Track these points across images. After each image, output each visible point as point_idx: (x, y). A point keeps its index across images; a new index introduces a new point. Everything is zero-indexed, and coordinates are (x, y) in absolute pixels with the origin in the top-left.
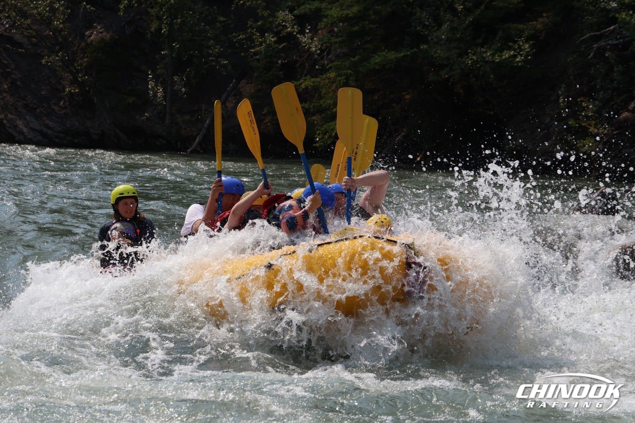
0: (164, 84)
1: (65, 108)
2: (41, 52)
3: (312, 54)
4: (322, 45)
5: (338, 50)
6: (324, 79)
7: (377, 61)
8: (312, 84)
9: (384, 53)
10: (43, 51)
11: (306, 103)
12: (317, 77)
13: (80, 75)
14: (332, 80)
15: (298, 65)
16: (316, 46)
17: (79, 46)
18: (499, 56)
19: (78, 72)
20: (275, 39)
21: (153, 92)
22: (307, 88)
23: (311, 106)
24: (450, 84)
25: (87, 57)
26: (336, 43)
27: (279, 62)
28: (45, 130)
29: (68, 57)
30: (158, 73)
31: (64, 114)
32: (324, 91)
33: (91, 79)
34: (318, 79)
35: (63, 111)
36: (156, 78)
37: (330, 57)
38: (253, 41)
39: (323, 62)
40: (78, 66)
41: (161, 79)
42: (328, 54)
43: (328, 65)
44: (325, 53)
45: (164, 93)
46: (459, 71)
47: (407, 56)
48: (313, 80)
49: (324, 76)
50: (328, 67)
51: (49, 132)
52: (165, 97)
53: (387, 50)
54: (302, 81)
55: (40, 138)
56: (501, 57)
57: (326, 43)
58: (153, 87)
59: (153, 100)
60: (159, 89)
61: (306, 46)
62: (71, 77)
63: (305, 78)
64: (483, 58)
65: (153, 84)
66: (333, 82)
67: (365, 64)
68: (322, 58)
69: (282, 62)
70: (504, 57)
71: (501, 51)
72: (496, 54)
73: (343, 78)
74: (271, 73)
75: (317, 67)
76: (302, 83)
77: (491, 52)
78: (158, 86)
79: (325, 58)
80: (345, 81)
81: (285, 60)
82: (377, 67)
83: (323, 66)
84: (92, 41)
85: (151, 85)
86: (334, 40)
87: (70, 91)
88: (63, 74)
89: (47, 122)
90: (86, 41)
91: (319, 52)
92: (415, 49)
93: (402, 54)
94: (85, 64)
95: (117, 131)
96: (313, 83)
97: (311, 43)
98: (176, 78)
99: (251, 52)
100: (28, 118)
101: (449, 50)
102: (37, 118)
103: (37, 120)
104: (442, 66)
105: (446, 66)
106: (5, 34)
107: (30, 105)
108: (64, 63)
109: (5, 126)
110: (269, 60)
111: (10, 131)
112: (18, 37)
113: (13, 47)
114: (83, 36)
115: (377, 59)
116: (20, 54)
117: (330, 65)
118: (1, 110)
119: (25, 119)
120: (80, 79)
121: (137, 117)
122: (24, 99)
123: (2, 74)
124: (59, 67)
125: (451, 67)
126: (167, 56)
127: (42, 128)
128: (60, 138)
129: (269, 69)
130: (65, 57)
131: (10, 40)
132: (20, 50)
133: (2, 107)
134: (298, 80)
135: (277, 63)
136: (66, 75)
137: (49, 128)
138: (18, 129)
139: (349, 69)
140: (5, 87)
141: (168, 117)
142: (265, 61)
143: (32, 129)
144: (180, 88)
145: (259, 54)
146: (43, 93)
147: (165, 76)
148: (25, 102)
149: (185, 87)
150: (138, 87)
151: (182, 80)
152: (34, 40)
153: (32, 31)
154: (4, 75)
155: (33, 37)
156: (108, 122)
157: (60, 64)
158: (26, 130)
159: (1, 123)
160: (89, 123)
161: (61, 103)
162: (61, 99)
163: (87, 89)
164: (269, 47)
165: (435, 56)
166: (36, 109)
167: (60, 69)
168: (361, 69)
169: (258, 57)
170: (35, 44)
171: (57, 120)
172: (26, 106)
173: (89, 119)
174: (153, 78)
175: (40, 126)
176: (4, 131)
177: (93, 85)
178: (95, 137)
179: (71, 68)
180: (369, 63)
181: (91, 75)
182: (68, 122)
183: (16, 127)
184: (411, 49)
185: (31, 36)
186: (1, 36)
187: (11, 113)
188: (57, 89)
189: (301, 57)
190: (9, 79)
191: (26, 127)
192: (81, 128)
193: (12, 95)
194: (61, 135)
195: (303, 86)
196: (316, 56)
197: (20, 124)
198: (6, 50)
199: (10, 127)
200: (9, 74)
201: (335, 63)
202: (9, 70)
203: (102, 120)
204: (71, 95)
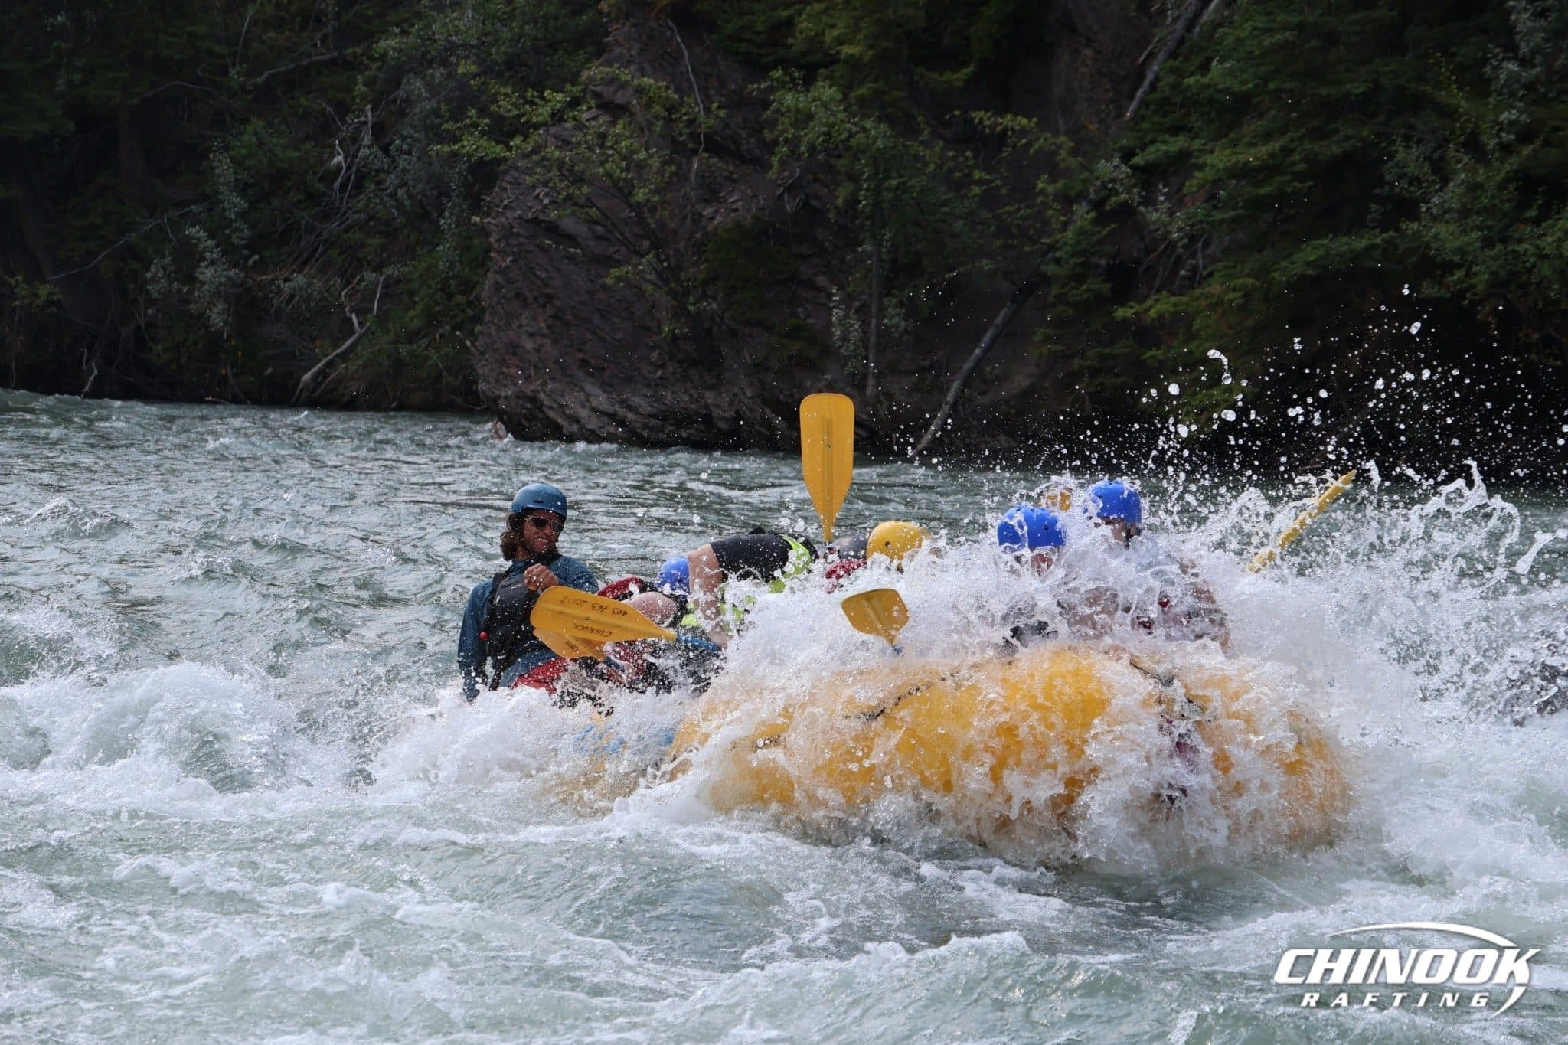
0: (862, 311)
1: (662, 366)
2: (614, 252)
3: (1172, 245)
5: (1227, 240)
6: (1197, 299)
7: (1311, 258)
8: (1171, 309)
9: (1326, 242)
10: (618, 251)
11: (1159, 348)
12: (1181, 294)
13: (691, 299)
14: (1214, 300)
15: (1141, 270)
16: (1180, 229)
17: (690, 238)
19: (687, 292)
20: (1093, 214)
21: (842, 332)
22: (1160, 317)
23: (1170, 355)
24: (1466, 303)
25: (706, 261)
26: (1222, 221)
27: (1103, 262)
28: (621, 411)
29: (669, 263)
30: (850, 289)
31: (661, 378)
32: (1197, 325)
34: (1184, 299)
35: (659, 373)
36: (848, 299)
37: (1209, 251)
38: (1046, 222)
39: (1194, 262)
40: (689, 280)
41: (857, 304)
42: (1207, 244)
43: (1205, 268)
44: (1200, 244)
45: (864, 332)
46: (1486, 277)
47: (1374, 246)
48: (1173, 299)
49: (1198, 292)
50: (1205, 273)
51: (630, 416)
52: (864, 341)
53: (1331, 236)
54: (1149, 302)
57: (1201, 222)
58: (840, 321)
59: (840, 347)
60: (852, 325)
61: (1158, 229)
62: (674, 303)
63: (1158, 296)
64: (1537, 247)
65: (841, 313)
66: (1216, 305)
67: (1284, 264)
68: (1194, 255)
69: (1108, 264)
73: (1238, 294)
74: (1085, 287)
75: (1183, 272)
76: (1151, 307)
77: (1555, 237)
78: (851, 318)
79: (1199, 255)
80: (1242, 301)
81: (1114, 260)
82: (1310, 272)
83: (1195, 270)
84: (716, 229)
85: (837, 314)
86: (1218, 215)
87: (672, 332)
88: (658, 295)
89: (627, 395)
90: (704, 228)
91: (1186, 240)
92: (1391, 233)
93: (1364, 242)
94: (702, 276)
95: (768, 411)
96: (1175, 305)
97: (1170, 223)
98: (886, 301)
99: (1044, 244)
100: (588, 387)
101: (1464, 232)
102: (607, 387)
103: (605, 392)
104: (1450, 267)
105: (1459, 267)
106: (541, 217)
107: (593, 362)
108: (659, 274)
109: (542, 405)
110: (1082, 259)
111: (552, 414)
112: (568, 224)
113: (557, 243)
114: (697, 218)
115: (1310, 253)
116: (571, 258)
117: (1209, 270)
118: (533, 372)
119: (583, 390)
120: (691, 308)
121: (809, 383)
122: (580, 350)
123: (536, 298)
124: (650, 282)
125: (1469, 269)
126: (870, 257)
127: (617, 407)
128: (652, 429)
129: (1080, 279)
130: (661, 262)
131: (552, 229)
132: (572, 250)
133: (536, 367)
134: (1141, 301)
135: (1098, 266)
136: (663, 299)
137: (630, 408)
138: (567, 411)
139: (1249, 275)
140: (543, 325)
141: (871, 382)
142: (1071, 262)
143: (594, 410)
144: (894, 319)
145: (1060, 249)
146: (618, 336)
147: (864, 297)
148: (581, 356)
149: (906, 318)
150: (810, 321)
151: (901, 304)
152: (599, 228)
153: (593, 211)
154: (541, 301)
155: (596, 223)
156: (749, 393)
157: (652, 277)
158: (584, 413)
159: (533, 399)
160: (709, 397)
161: (655, 355)
162: (653, 348)
163: (706, 326)
164: (1082, 232)
165: (1435, 246)
166: (604, 369)
167: (650, 287)
168: (1276, 275)
169: (1058, 254)
170: (601, 238)
171: (645, 391)
172: (584, 363)
173: (712, 388)
174: (841, 302)
175: (613, 405)
176: (540, 415)
177: (718, 319)
178: (723, 426)
179: (673, 285)
180: (1293, 263)
181: (715, 299)
182: (669, 395)
183: (562, 406)
184: (1383, 231)
185: (592, 221)
186: (535, 221)
187: (553, 379)
188: (647, 329)
189: (1148, 251)
190: (550, 311)
191: (583, 406)
192: (694, 406)
193: (555, 342)
194: (654, 422)
195: (1153, 313)
196: (1180, 250)
197: (572, 401)
198: (545, 250)
199: (551, 408)
200: (549, 298)
201: (1221, 265)
202: (548, 291)
203: (736, 390)
204: (674, 339)
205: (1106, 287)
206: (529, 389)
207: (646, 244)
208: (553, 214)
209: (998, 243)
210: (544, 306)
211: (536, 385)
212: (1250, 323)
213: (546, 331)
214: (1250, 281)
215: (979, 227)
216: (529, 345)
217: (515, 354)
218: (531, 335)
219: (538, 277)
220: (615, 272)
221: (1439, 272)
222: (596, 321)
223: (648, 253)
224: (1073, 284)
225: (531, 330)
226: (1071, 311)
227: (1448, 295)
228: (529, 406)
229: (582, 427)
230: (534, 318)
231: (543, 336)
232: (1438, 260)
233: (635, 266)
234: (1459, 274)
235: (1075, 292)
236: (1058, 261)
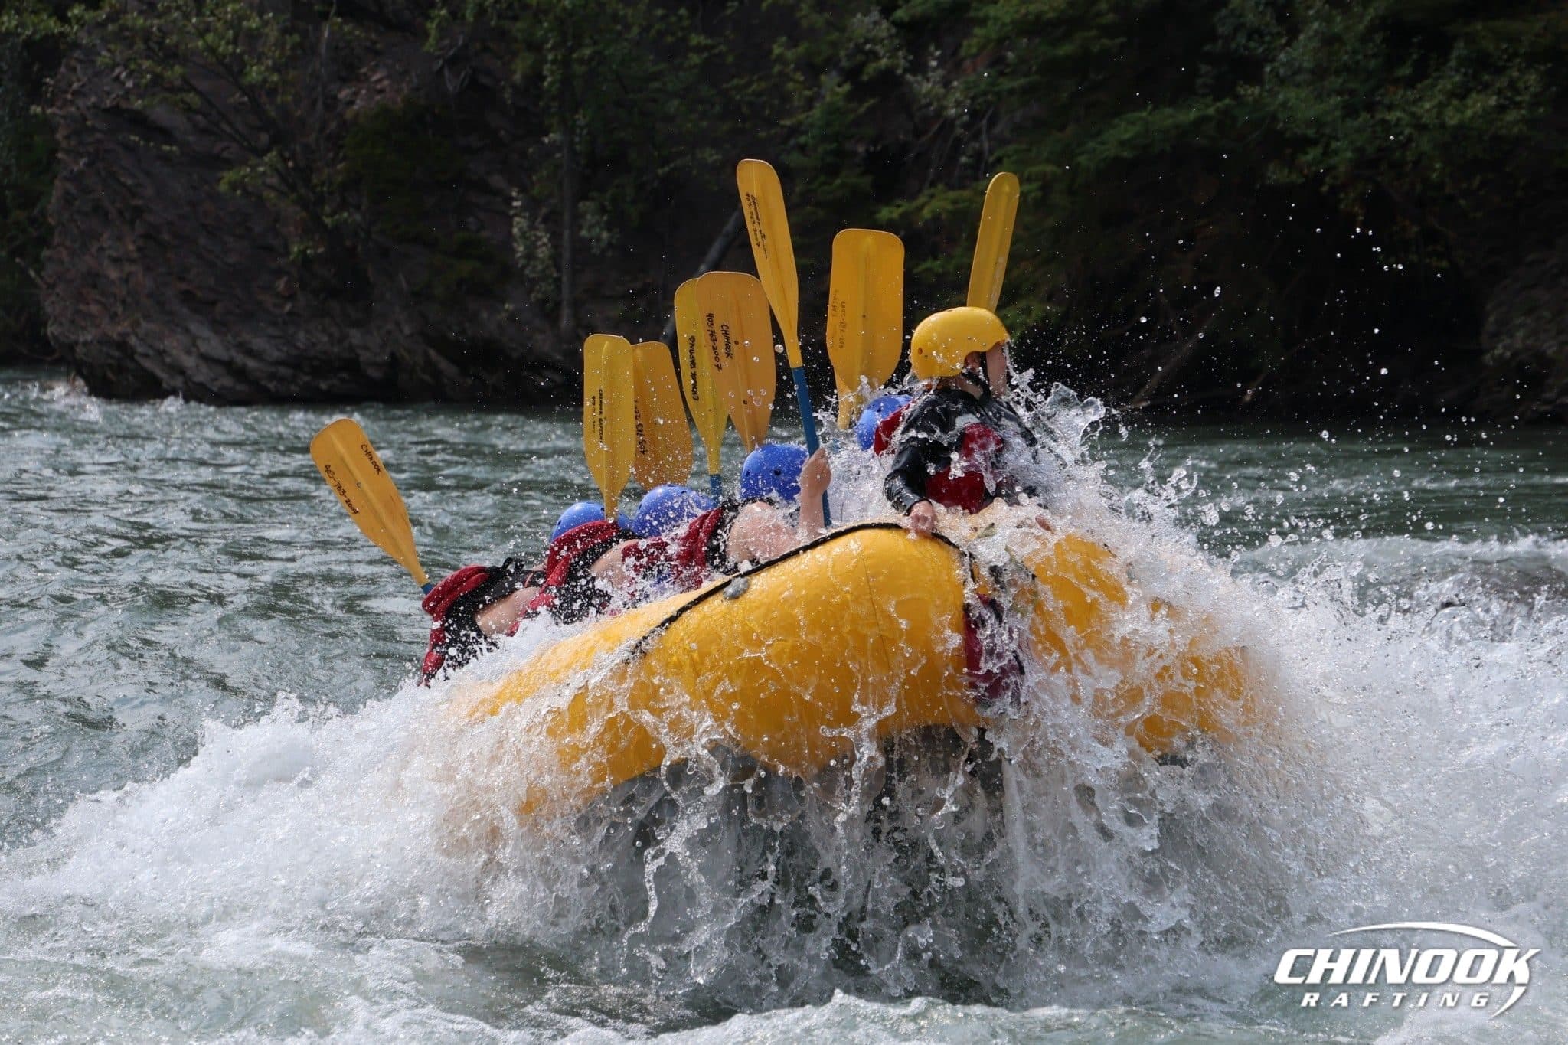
0: (552, 220)
1: (291, 297)
2: (223, 150)
3: (949, 124)
4: (973, 99)
5: (1018, 115)
7: (1126, 136)
8: (950, 207)
9: (1144, 114)
10: (228, 148)
11: (935, 258)
12: (962, 187)
13: (327, 209)
15: (910, 157)
16: (958, 104)
17: (322, 130)
18: (1458, 110)
19: (321, 200)
20: (846, 87)
21: (526, 247)
22: (936, 218)
23: (951, 267)
24: (1325, 189)
25: (345, 158)
26: (1012, 92)
27: (861, 149)
28: (240, 359)
29: (295, 163)
30: (535, 191)
31: (290, 313)
33: (358, 217)
34: (966, 193)
35: (288, 307)
36: (532, 205)
37: (997, 130)
38: (786, 98)
39: (977, 145)
40: (323, 184)
41: (544, 210)
42: (993, 122)
43: (991, 152)
44: (984, 122)
45: (556, 247)
46: (1349, 155)
47: (1206, 118)
48: (952, 195)
50: (991, 159)
51: (251, 364)
52: (555, 259)
53: (1150, 107)
54: (922, 199)
55: (227, 381)
56: (1462, 112)
57: (985, 94)
58: (523, 234)
59: (524, 267)
60: (539, 238)
61: (929, 104)
62: (304, 214)
63: (932, 190)
64: (1413, 115)
65: (524, 223)
67: (1091, 144)
68: (976, 136)
69: (867, 151)
70: (1469, 113)
71: (1463, 97)
72: (1448, 104)
73: (1034, 186)
74: (838, 181)
75: (963, 159)
76: (922, 207)
77: (1435, 101)
78: (537, 229)
79: (984, 136)
80: (1039, 194)
81: (875, 146)
82: (1126, 154)
83: (978, 155)
84: (357, 115)
85: (519, 224)
86: (1006, 84)
87: (303, 252)
88: (283, 205)
89: (246, 337)
90: (341, 115)
91: (965, 118)
92: (1227, 101)
93: (1193, 114)
94: (340, 178)
95: (432, 353)
96: (955, 202)
97: (945, 96)
98: (582, 206)
99: (783, 127)
100: (193, 327)
101: (1319, 97)
102: (219, 326)
103: (217, 332)
104: (1303, 143)
105: (1314, 143)
106: (124, 105)
107: (199, 294)
108: (283, 179)
109: (133, 352)
110: (835, 145)
111: (147, 364)
112: (161, 114)
113: (147, 140)
114: (332, 102)
115: (1124, 130)
116: (166, 158)
117: (997, 154)
118: (120, 310)
119: (187, 331)
120: (327, 221)
121: (485, 315)
122: (182, 279)
123: (120, 213)
124: (271, 187)
125: (1327, 145)
126: (559, 149)
127: (233, 353)
128: (281, 379)
129: (832, 171)
130: (285, 160)
131: (139, 121)
132: (166, 148)
133: (123, 302)
134: (913, 197)
135: (855, 153)
136: (290, 209)
137: (250, 353)
138: (168, 360)
139: (1048, 161)
140: (131, 247)
141: (566, 311)
142: (820, 149)
143: (205, 358)
144: (596, 231)
145: (806, 133)
146: (232, 259)
147: (553, 201)
148: (184, 286)
149: (609, 227)
150: (485, 234)
151: (603, 210)
152: (199, 118)
153: (192, 98)
154: (127, 215)
155: (198, 112)
156: (407, 330)
157: (274, 180)
158: (189, 362)
159: (122, 345)
160: (356, 336)
161: (281, 284)
162: (279, 273)
163: (348, 243)
164: (832, 111)
165: (1281, 116)
166: (214, 303)
167: (272, 195)
168: (1083, 160)
169: (802, 139)
170: (204, 131)
171: (271, 331)
172: (187, 297)
173: (357, 324)
174: (523, 208)
175: (228, 350)
176: (131, 365)
177: (362, 235)
178: (374, 373)
179: (303, 191)
180: (1103, 143)
181: (358, 208)
182: (301, 335)
183: (162, 353)
184: (1217, 99)
185: (189, 109)
186: (115, 111)
187: (147, 317)
188: (269, 249)
189: (918, 133)
190: (140, 227)
191: (189, 353)
192: (336, 349)
193: (148, 269)
194: (283, 371)
195: (926, 213)
196: (959, 131)
197: (174, 346)
198: (130, 148)
199: (146, 356)
200: (138, 212)
201: (1011, 148)
202: (140, 202)
203: (390, 326)
204: (306, 262)
205: (866, 182)
206: (115, 331)
207: (264, 138)
208: (138, 104)
209: (725, 127)
210: (132, 223)
211: (124, 327)
212: (1051, 222)
213: (135, 255)
214: (1049, 168)
215: (700, 107)
216: (114, 274)
217: (95, 286)
218: (116, 261)
219: (124, 185)
220: (229, 176)
221: (1288, 151)
222: (202, 240)
223: (268, 150)
224: (822, 178)
225: (114, 254)
226: (821, 213)
227: (1301, 180)
228: (117, 354)
229: (188, 380)
230: (119, 238)
231: (132, 261)
232: (1288, 134)
233: (253, 168)
234: (1313, 153)
235: (826, 188)
236: (802, 148)
